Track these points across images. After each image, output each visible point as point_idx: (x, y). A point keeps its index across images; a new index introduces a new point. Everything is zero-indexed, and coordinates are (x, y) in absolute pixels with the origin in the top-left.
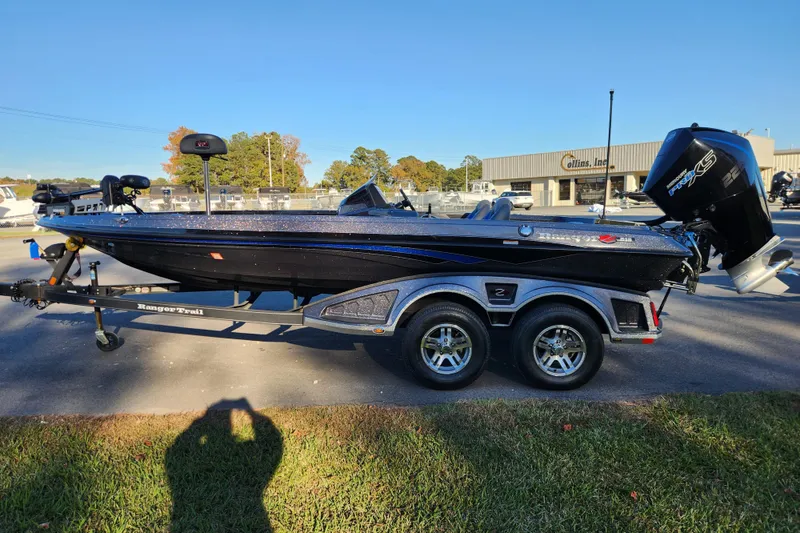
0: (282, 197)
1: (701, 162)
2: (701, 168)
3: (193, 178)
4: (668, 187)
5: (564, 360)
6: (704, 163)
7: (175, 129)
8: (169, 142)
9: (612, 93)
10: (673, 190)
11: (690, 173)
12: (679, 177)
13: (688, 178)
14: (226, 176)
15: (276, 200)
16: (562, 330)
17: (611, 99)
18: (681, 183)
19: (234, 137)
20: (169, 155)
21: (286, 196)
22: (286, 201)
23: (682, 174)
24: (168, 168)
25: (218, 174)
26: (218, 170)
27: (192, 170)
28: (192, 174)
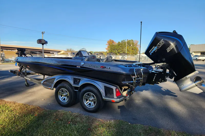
0: (125, 56)
1: (159, 43)
2: (159, 46)
3: (112, 51)
4: (150, 52)
5: (92, 103)
6: (160, 44)
7: (109, 40)
8: (107, 43)
9: (141, 22)
10: (151, 53)
11: (155, 47)
12: (152, 49)
13: (155, 49)
14: (119, 51)
15: (123, 56)
16: (91, 94)
17: (141, 24)
18: (153, 51)
19: (122, 41)
20: (107, 46)
21: (126, 55)
22: (126, 57)
23: (153, 48)
24: (107, 49)
25: (118, 50)
26: (117, 49)
27: (112, 49)
28: (112, 50)
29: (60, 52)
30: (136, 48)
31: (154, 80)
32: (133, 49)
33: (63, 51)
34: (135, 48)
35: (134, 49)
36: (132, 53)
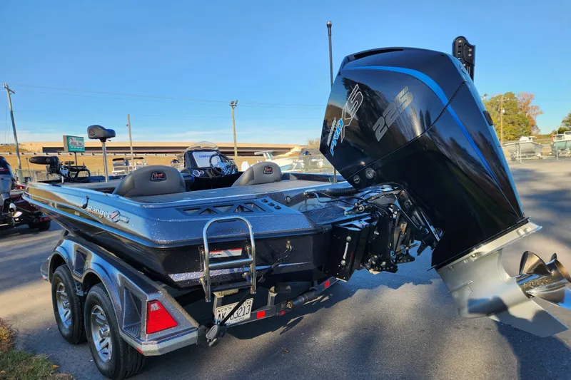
2: (348, 114)
4: (328, 144)
9: (329, 26)
10: (332, 147)
11: (339, 123)
12: (332, 129)
13: (339, 131)
17: (330, 35)
18: (335, 137)
23: (333, 125)
29: (289, 149)
30: (524, 119)
31: (343, 262)
32: (513, 123)
33: (297, 146)
34: (521, 120)
35: (515, 121)
36: (512, 137)
